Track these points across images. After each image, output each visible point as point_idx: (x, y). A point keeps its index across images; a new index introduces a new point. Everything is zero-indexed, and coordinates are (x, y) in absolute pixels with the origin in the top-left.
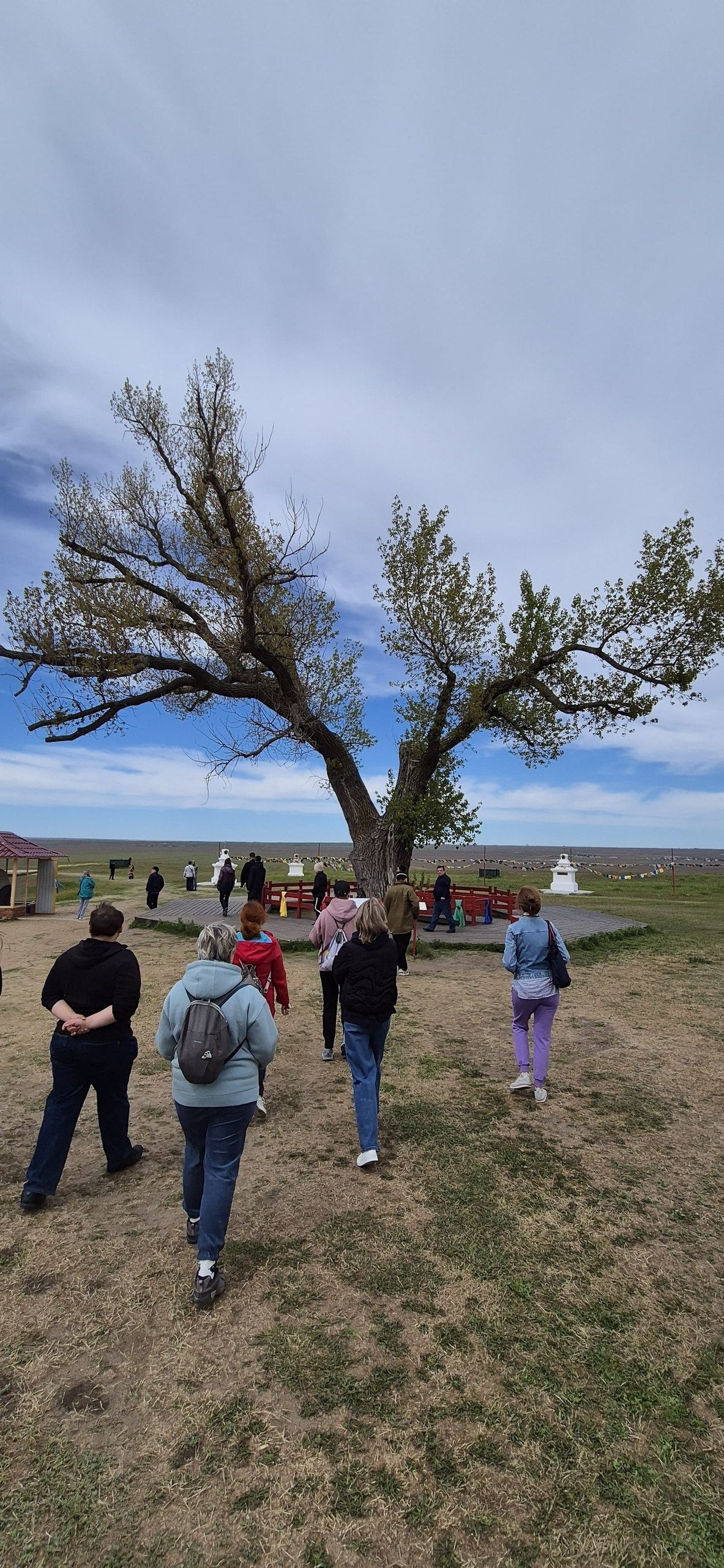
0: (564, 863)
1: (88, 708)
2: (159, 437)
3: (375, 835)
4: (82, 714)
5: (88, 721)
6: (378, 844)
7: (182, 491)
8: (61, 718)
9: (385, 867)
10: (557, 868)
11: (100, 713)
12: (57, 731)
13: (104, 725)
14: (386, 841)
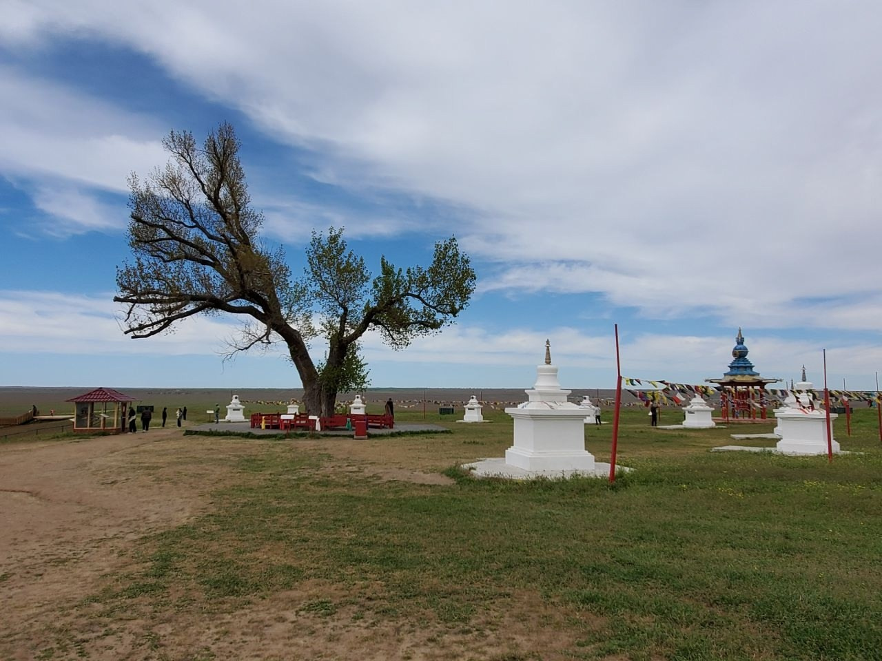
0: (473, 402)
1: (156, 321)
2: (191, 161)
3: (315, 387)
4: (152, 324)
5: (156, 328)
6: (317, 391)
7: (205, 193)
8: (141, 327)
9: (320, 403)
10: (468, 406)
11: (162, 323)
12: (137, 333)
13: (165, 329)
14: (321, 390)
